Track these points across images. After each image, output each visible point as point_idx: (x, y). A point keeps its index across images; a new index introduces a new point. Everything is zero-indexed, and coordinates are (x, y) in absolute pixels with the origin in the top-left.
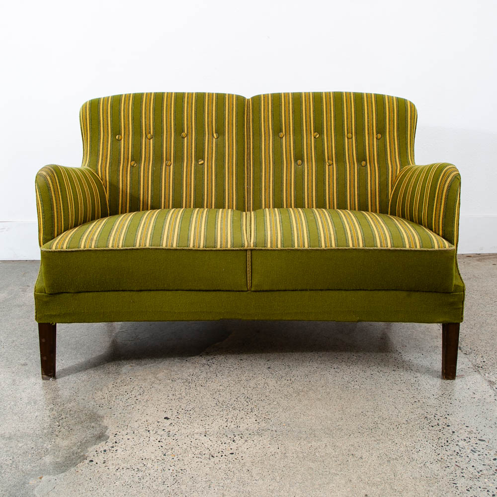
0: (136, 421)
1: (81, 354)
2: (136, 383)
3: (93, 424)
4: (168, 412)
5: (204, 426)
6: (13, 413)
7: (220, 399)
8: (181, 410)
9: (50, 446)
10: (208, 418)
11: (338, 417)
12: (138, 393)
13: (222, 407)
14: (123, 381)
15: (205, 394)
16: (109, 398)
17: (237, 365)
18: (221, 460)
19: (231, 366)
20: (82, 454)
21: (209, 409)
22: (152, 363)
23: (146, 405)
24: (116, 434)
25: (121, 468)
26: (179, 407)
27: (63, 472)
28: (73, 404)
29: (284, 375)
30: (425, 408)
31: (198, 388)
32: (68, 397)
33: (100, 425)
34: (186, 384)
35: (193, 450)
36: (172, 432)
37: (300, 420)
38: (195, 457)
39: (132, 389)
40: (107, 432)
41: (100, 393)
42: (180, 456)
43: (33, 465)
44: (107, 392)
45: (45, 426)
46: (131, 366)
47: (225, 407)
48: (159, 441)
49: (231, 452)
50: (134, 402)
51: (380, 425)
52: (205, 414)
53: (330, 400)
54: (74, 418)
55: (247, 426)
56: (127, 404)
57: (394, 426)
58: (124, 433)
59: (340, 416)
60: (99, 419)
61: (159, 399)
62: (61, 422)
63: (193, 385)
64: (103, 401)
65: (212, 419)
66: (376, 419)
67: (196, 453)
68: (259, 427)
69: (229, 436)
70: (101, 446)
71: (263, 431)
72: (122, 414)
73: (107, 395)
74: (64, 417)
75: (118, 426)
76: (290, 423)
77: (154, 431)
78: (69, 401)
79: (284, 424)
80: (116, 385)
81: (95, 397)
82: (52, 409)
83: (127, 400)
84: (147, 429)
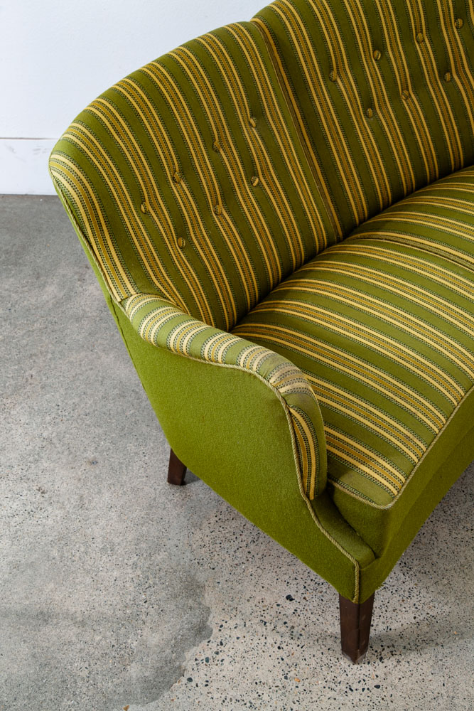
0: (248, 601)
3: (190, 601)
4: (292, 585)
6: (84, 570)
8: (309, 582)
9: (135, 643)
12: (250, 539)
16: (211, 546)
18: (362, 698)
20: (178, 663)
23: (262, 567)
24: (221, 626)
25: (228, 700)
27: (154, 699)
28: (163, 554)
32: (155, 539)
33: (200, 604)
35: (325, 673)
36: (296, 629)
38: (327, 688)
40: (210, 619)
41: (198, 534)
42: (306, 682)
43: (116, 681)
44: (208, 531)
45: (128, 601)
48: (279, 648)
49: (376, 682)
50: (245, 557)
54: (164, 586)
56: (236, 562)
58: (232, 623)
60: (198, 591)
62: (148, 593)
64: (203, 551)
67: (329, 678)
68: (419, 632)
69: (375, 648)
70: (203, 650)
72: (230, 584)
73: (209, 538)
74: (152, 583)
75: (224, 609)
76: (464, 629)
77: (272, 624)
78: (158, 549)
79: (455, 632)
80: (221, 517)
81: (192, 542)
82: (135, 564)
83: (235, 552)
84: (263, 618)
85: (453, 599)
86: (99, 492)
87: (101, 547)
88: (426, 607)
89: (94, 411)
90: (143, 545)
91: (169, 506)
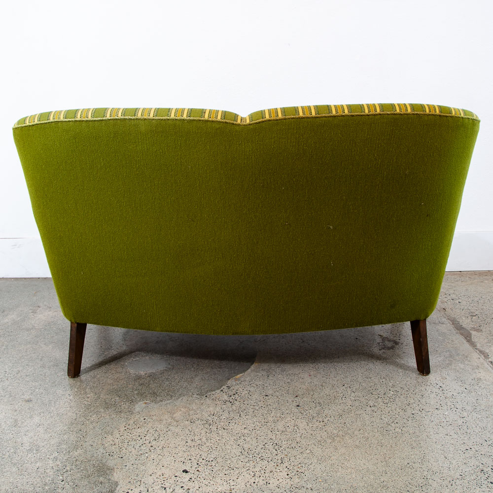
0: (151, 475)
1: (91, 388)
2: (150, 425)
3: (101, 478)
4: (187, 464)
5: (229, 482)
6: (12, 463)
7: (245, 446)
8: (201, 460)
10: (232, 471)
11: (381, 471)
12: (153, 438)
13: (248, 456)
14: (136, 423)
15: (229, 439)
16: (120, 444)
17: (262, 402)
19: (255, 404)
21: (233, 459)
22: (168, 400)
23: (162, 454)
26: (198, 456)
28: (79, 451)
29: (315, 415)
30: (479, 458)
31: (220, 432)
32: (74, 442)
33: (109, 480)
34: (207, 426)
36: (191, 490)
37: (339, 474)
39: (146, 433)
40: (117, 489)
41: (110, 438)
44: (118, 436)
45: (47, 481)
46: (146, 403)
47: (251, 456)
50: (148, 449)
51: (430, 481)
52: (229, 465)
53: (370, 447)
54: (80, 470)
55: (278, 482)
56: (141, 452)
57: (446, 482)
58: (137, 490)
59: (384, 469)
60: (108, 472)
61: (177, 446)
62: (65, 475)
63: (214, 428)
64: (113, 447)
65: (238, 472)
66: (426, 473)
68: (292, 483)
71: (297, 490)
72: (135, 466)
73: (119, 440)
74: (69, 469)
75: (130, 482)
76: (327, 478)
77: (171, 489)
78: (76, 448)
79: (320, 480)
80: (129, 427)
81: (104, 443)
82: (56, 459)
83: (140, 446)
84: (163, 485)
85: (316, 461)
86: (31, 417)
87: (28, 449)
88: (295, 468)
89: (33, 374)
90: (64, 446)
91: (87, 423)
